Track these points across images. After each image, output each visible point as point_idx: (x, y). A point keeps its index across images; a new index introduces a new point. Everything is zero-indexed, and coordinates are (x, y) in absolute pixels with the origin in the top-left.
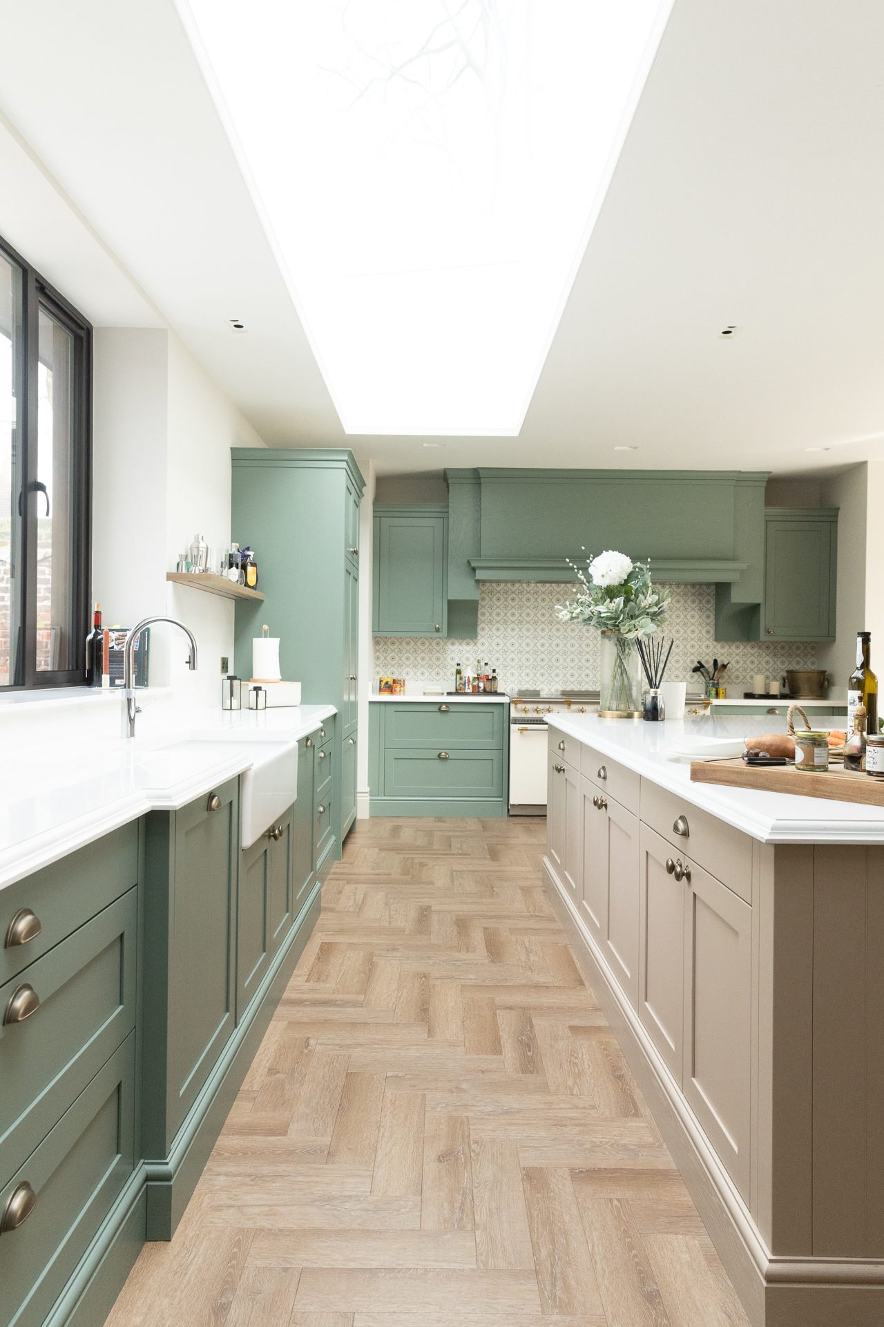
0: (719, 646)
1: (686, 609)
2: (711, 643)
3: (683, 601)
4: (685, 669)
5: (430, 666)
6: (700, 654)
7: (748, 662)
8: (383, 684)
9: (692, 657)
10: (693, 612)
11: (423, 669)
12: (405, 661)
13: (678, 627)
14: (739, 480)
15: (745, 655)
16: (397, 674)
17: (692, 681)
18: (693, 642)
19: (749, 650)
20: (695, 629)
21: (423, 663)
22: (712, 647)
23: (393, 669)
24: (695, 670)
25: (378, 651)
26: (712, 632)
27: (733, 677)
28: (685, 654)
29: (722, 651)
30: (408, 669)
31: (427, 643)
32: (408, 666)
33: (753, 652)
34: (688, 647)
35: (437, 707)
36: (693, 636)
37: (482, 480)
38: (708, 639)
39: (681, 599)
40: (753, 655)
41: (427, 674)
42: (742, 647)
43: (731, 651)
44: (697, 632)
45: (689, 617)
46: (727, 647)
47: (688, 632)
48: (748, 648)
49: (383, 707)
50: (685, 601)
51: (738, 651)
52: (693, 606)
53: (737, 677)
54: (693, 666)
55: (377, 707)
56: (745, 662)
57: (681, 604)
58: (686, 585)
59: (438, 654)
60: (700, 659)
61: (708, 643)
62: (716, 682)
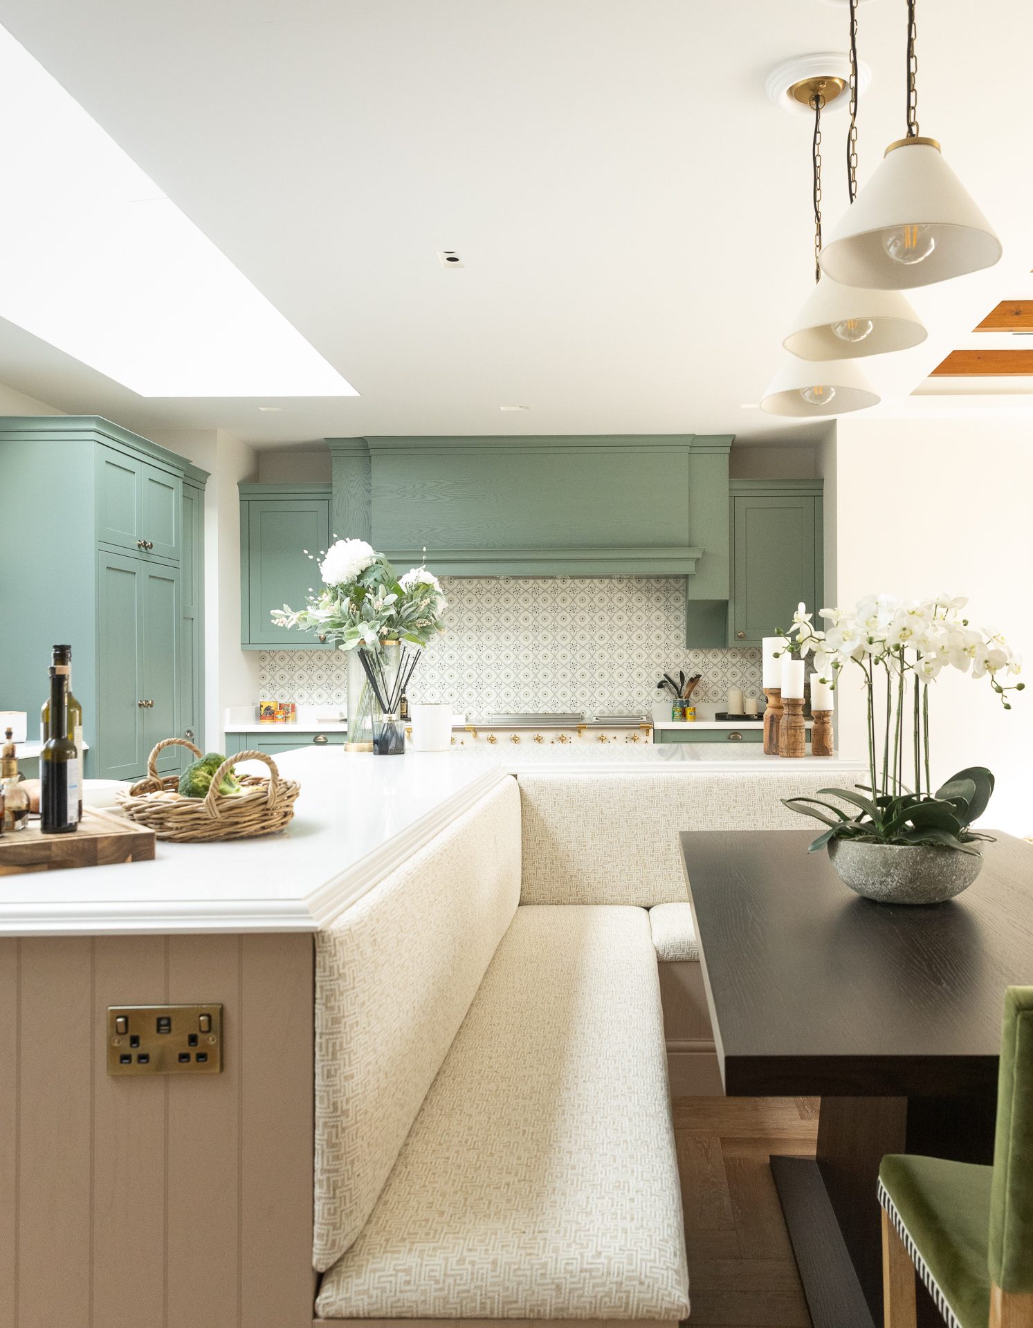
0: (691, 654)
1: (649, 609)
2: (682, 651)
3: (645, 599)
4: (649, 684)
5: (330, 686)
6: (667, 665)
7: (729, 675)
8: (263, 709)
9: (658, 669)
10: (658, 613)
11: (320, 690)
12: (297, 681)
13: (639, 632)
14: (694, 445)
15: (724, 665)
16: (288, 696)
17: (659, 699)
18: (658, 651)
19: (730, 659)
20: (662, 633)
21: (320, 683)
22: (683, 656)
23: (282, 690)
24: (660, 686)
25: (263, 668)
26: (683, 637)
27: (709, 693)
28: (649, 666)
29: (696, 661)
30: (301, 691)
31: (325, 658)
32: (301, 687)
33: (734, 661)
34: (653, 656)
35: (313, 737)
36: (658, 643)
37: (372, 452)
38: (677, 646)
39: (643, 596)
40: (734, 665)
41: (325, 696)
42: (720, 656)
43: (707, 660)
44: (664, 637)
45: (653, 618)
46: (702, 656)
47: (653, 637)
48: (728, 656)
49: (243, 738)
50: (649, 599)
51: (715, 661)
52: (658, 605)
53: (715, 693)
54: (659, 681)
55: (236, 739)
56: (724, 674)
57: (643, 603)
58: (630, 578)
59: (338, 671)
60: (667, 671)
61: (677, 650)
62: (684, 700)
